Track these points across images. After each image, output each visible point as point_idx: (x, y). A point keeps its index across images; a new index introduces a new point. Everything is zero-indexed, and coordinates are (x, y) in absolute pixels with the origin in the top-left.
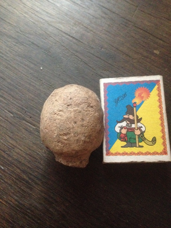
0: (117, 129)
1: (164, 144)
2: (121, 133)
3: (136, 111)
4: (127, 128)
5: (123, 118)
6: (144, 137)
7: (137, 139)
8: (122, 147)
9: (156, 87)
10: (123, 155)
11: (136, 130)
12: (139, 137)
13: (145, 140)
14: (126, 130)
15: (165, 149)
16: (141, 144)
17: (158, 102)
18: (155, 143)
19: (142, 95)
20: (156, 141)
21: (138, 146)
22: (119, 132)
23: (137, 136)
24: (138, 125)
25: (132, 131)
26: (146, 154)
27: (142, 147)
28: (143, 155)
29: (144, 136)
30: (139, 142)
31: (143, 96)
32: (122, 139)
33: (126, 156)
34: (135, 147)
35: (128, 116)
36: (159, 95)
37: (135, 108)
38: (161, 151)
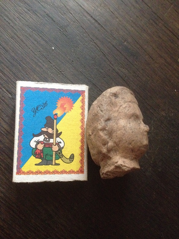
0: (33, 144)
1: (82, 162)
2: (36, 148)
3: (57, 124)
4: (44, 143)
5: (41, 131)
6: (62, 154)
7: (54, 156)
8: (36, 165)
9: (81, 98)
10: (36, 174)
11: (54, 145)
12: (57, 153)
13: (63, 157)
14: (43, 145)
15: (82, 167)
16: (57, 162)
17: (81, 116)
18: (73, 160)
19: (65, 106)
20: (74, 158)
21: (54, 164)
22: (34, 147)
23: (54, 152)
24: (57, 140)
25: (50, 147)
26: (62, 172)
27: (59, 164)
28: (58, 174)
29: (62, 152)
30: (56, 159)
31: (66, 108)
32: (37, 156)
33: (39, 176)
34: (50, 165)
35: (47, 129)
36: (83, 108)
37: (55, 121)
38: (78, 169)
